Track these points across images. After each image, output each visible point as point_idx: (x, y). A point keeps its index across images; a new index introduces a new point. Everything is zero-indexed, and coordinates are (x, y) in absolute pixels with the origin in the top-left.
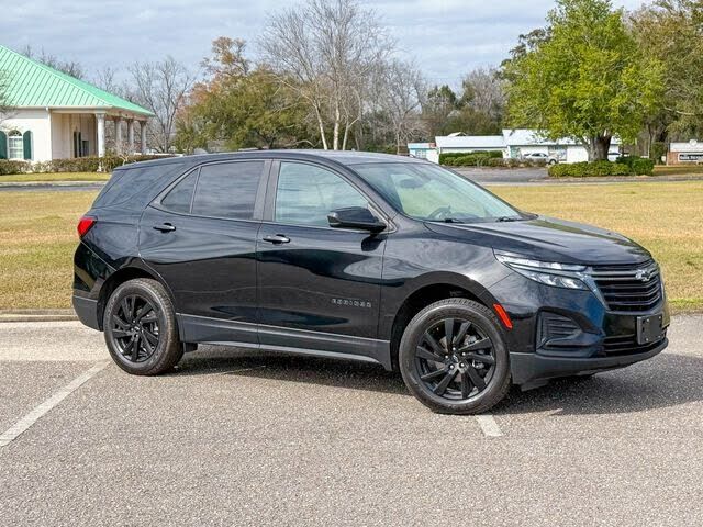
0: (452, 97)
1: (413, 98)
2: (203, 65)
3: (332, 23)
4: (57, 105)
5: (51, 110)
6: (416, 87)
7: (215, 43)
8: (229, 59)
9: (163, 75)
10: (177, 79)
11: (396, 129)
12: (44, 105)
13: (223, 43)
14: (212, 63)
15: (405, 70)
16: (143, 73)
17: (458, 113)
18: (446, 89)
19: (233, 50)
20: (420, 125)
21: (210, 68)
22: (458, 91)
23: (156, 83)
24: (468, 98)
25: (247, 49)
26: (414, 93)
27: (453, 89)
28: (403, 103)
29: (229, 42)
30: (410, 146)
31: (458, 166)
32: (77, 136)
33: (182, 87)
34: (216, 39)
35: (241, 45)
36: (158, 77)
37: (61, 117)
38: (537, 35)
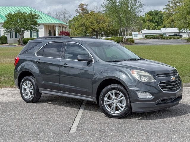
2: (76, 11)
5: (44, 24)
7: (79, 5)
12: (42, 23)
13: (82, 5)
16: (58, 14)
19: (85, 7)
21: (78, 12)
23: (61, 16)
25: (88, 7)
29: (83, 5)
30: (133, 33)
31: (150, 39)
32: (50, 31)
34: (79, 4)
35: (87, 5)
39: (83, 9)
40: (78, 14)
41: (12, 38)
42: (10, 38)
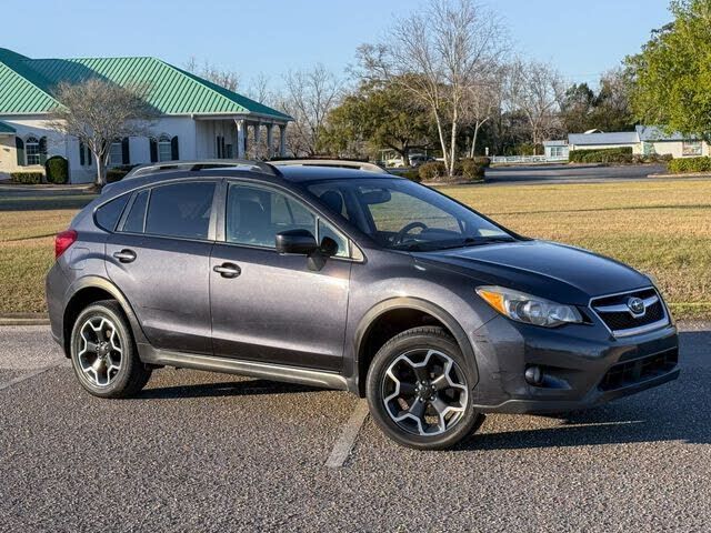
0: (590, 94)
1: (550, 96)
2: (347, 70)
3: (453, 25)
4: (201, 113)
5: (195, 117)
6: (554, 85)
7: (358, 49)
8: (371, 64)
9: (312, 82)
11: (533, 128)
12: (189, 113)
13: (366, 48)
14: (355, 68)
15: (542, 69)
16: (295, 80)
18: (584, 87)
19: (375, 56)
20: (558, 123)
21: (353, 73)
22: (596, 88)
23: (307, 89)
24: (605, 94)
26: (552, 91)
27: (591, 87)
28: (541, 101)
29: (371, 48)
30: (544, 143)
32: (220, 141)
33: (329, 94)
35: (382, 50)
36: (309, 83)
37: (205, 124)
38: (670, 29)
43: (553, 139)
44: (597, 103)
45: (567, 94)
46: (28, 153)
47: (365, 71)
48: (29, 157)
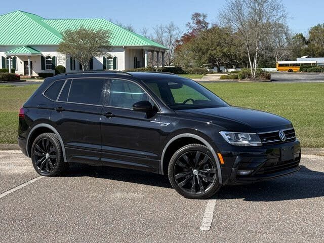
0: (304, 39)
1: (284, 39)
2: (187, 25)
4: (127, 45)
5: (125, 47)
6: (286, 34)
7: (193, 15)
9: (168, 31)
10: (174, 33)
11: (275, 55)
12: (122, 45)
13: (197, 15)
14: (192, 25)
15: (281, 26)
16: (159, 30)
17: (306, 46)
18: (301, 35)
19: (201, 19)
20: (288, 53)
21: (190, 27)
22: (307, 36)
23: (165, 34)
24: (312, 39)
25: (207, 18)
26: (285, 37)
27: (304, 35)
28: (279, 42)
29: (199, 15)
31: (309, 72)
32: (135, 59)
33: (176, 36)
34: (194, 13)
35: (205, 16)
36: (166, 32)
37: (129, 50)
39: (199, 22)
40: (191, 31)
41: (75, 69)
42: (71, 69)
43: (286, 60)
44: (307, 43)
45: (293, 38)
46: (47, 63)
47: (195, 26)
48: (47, 66)
